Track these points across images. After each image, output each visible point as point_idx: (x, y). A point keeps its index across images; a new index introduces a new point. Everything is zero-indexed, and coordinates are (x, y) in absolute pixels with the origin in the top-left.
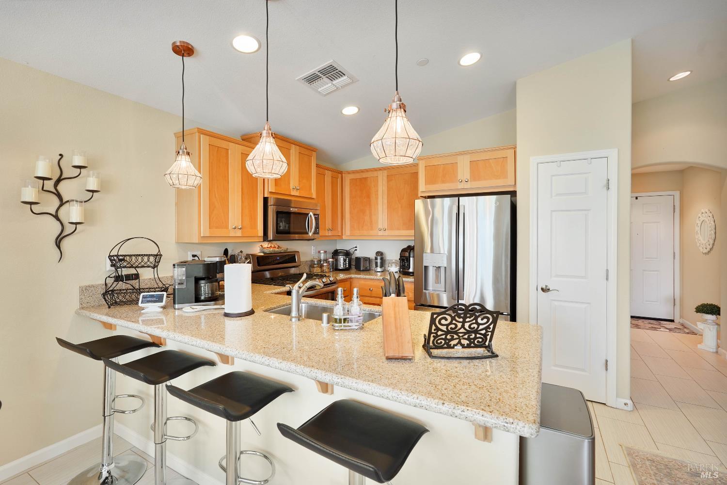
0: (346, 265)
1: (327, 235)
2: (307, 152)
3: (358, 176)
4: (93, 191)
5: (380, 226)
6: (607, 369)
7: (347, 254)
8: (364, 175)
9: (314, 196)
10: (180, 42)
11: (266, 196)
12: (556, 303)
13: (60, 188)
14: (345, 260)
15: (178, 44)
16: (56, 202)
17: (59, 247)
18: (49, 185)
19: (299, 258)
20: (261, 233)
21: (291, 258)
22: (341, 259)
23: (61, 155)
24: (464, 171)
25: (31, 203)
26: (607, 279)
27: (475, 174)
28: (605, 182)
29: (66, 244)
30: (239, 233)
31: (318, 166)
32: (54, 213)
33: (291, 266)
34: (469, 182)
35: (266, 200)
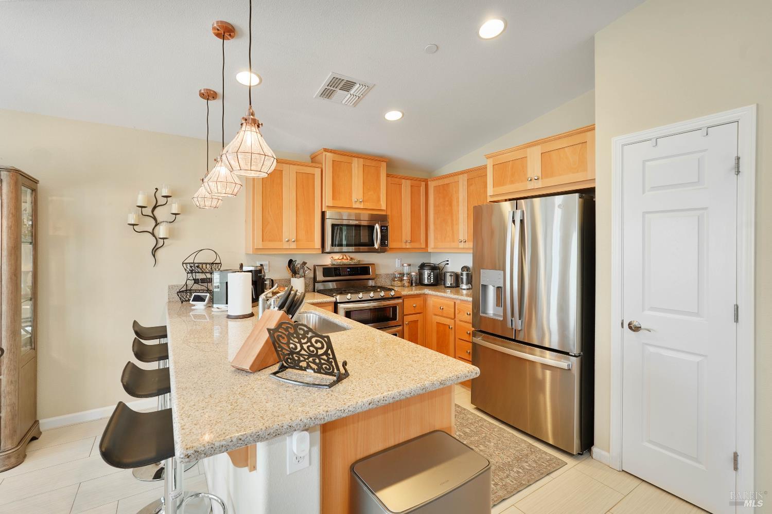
0: (430, 280)
1: (404, 247)
2: (374, 163)
3: (441, 182)
4: (176, 214)
5: (461, 238)
6: (736, 468)
7: (434, 268)
8: (446, 181)
9: (384, 207)
10: (204, 89)
11: (323, 210)
12: (652, 349)
13: (155, 213)
14: (429, 276)
15: (203, 91)
16: (153, 223)
17: (154, 256)
18: (148, 211)
19: (374, 270)
20: (318, 244)
21: (364, 270)
22: (426, 273)
23: (156, 189)
24: (534, 168)
25: (133, 225)
26: (737, 320)
27: (547, 171)
28: (733, 162)
29: (159, 253)
30: (293, 246)
31: (388, 176)
32: (151, 231)
33: (363, 278)
34: (540, 180)
35: (323, 214)
